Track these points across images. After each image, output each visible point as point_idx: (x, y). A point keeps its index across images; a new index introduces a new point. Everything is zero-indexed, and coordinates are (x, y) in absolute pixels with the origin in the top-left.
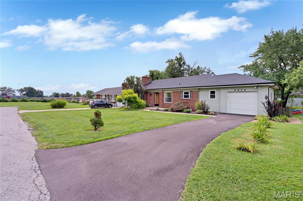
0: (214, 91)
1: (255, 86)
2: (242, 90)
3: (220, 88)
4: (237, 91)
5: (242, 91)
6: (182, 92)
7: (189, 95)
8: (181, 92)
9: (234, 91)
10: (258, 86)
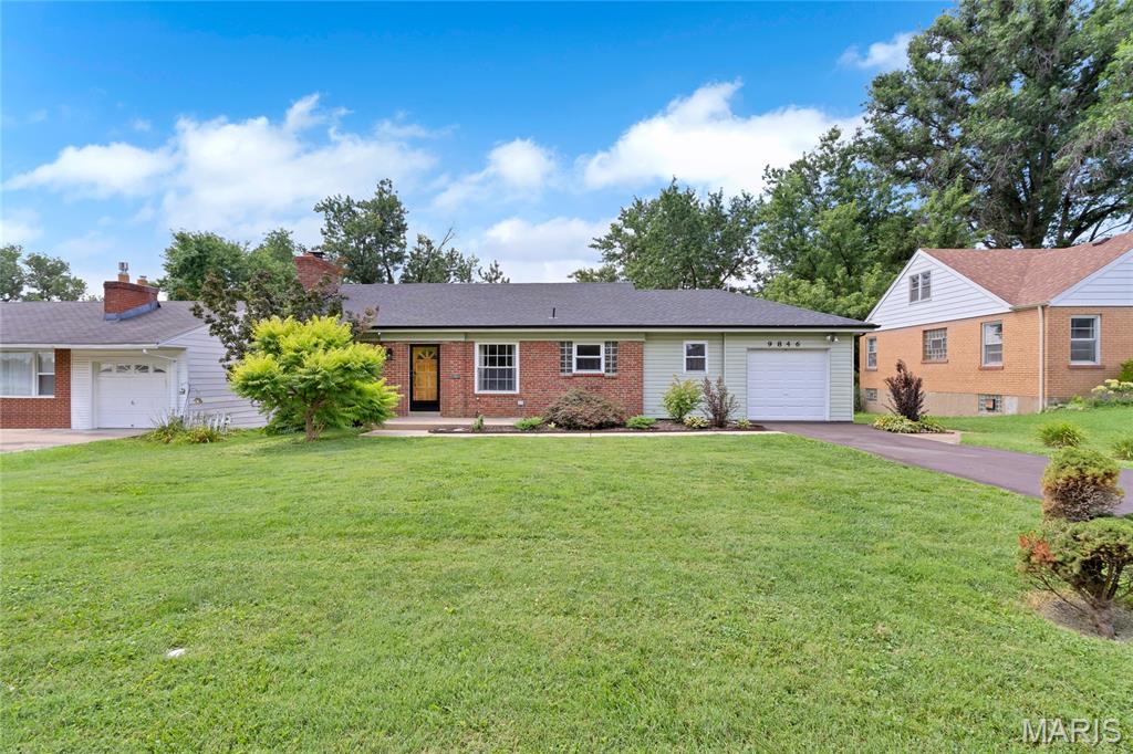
0: (702, 347)
1: (828, 334)
2: (788, 344)
3: (723, 334)
4: (775, 345)
5: (791, 346)
6: (570, 343)
7: (602, 355)
8: (562, 343)
9: (767, 346)
10: (833, 334)
